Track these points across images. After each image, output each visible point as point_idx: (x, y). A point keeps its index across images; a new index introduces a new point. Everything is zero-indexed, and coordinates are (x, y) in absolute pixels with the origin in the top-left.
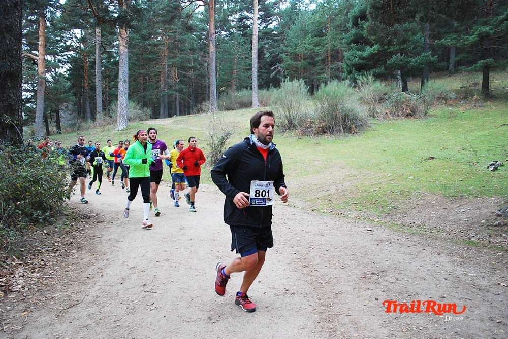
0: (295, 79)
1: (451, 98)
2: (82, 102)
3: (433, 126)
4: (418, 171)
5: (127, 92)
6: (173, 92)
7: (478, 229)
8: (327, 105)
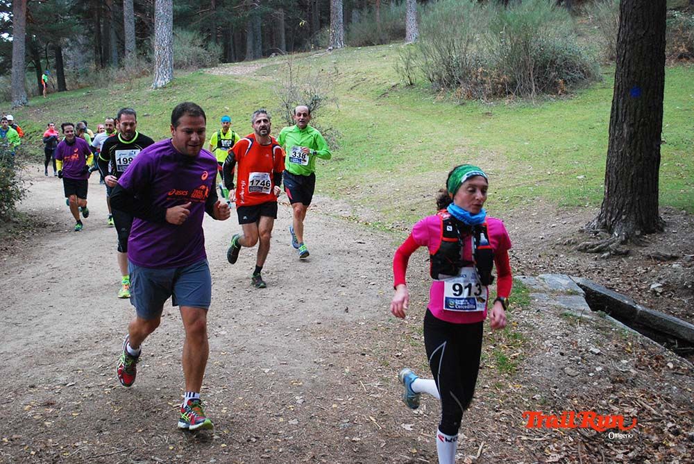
2: (102, 30)
5: (171, 16)
8: (509, 42)
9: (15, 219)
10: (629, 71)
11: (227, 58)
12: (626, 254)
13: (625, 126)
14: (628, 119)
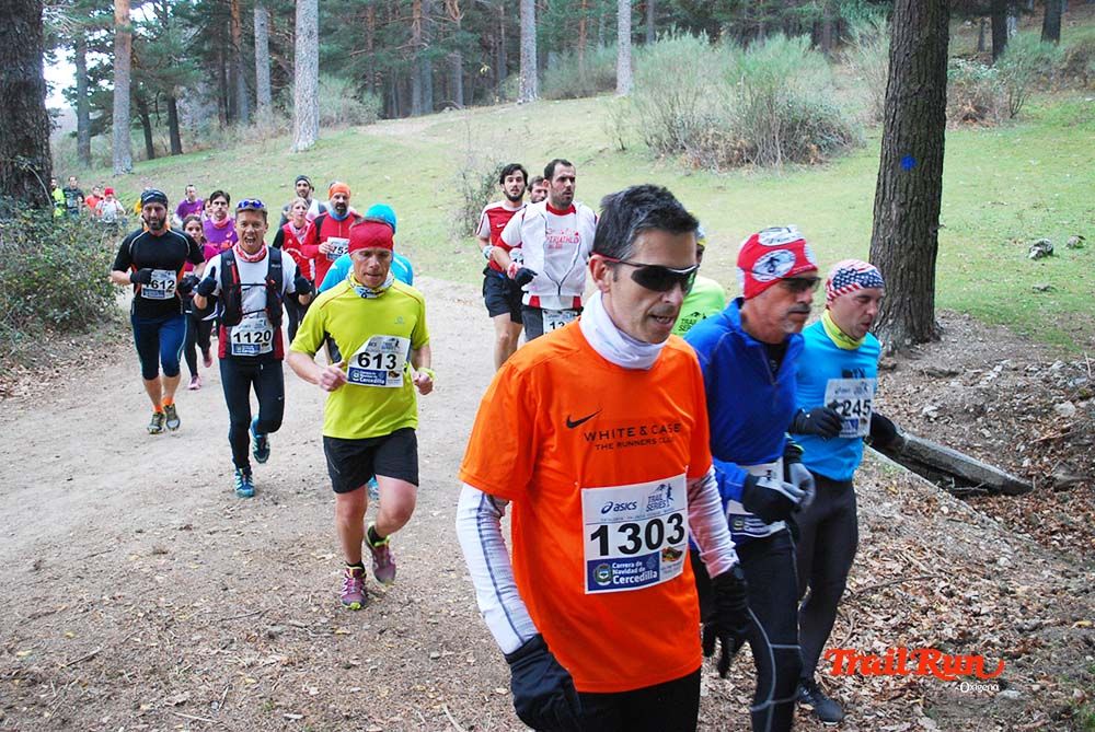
0: (688, 33)
2: (227, 76)
3: (1015, 145)
5: (316, 59)
6: (441, 52)
8: (748, 97)
9: (116, 319)
10: (900, 135)
11: (386, 113)
12: (893, 368)
13: (893, 206)
14: (897, 196)
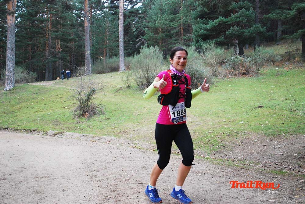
0: (152, 47)
1: (277, 60)
3: (263, 82)
4: (248, 117)
5: (14, 58)
6: (56, 60)
7: (291, 161)
